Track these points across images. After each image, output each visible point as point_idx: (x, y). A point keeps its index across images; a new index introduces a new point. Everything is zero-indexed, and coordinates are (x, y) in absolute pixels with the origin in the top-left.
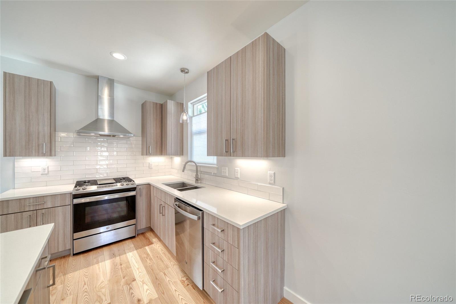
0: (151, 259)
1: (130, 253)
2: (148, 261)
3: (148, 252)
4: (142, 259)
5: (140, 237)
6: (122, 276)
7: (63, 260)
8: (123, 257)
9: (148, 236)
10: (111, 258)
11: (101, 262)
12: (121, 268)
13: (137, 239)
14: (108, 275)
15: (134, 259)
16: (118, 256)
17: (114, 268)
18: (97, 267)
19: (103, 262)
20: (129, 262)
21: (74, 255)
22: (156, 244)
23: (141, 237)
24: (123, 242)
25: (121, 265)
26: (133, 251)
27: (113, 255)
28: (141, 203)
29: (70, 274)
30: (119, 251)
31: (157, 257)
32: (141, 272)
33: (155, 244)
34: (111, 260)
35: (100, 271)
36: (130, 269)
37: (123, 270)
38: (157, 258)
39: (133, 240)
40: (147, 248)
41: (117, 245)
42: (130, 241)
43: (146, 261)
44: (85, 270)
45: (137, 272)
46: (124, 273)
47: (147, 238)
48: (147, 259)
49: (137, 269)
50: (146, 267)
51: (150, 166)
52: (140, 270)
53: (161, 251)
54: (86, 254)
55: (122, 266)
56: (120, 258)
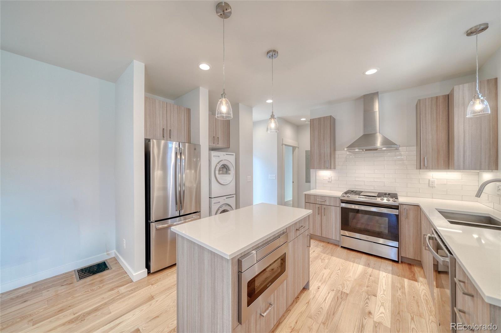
0: (404, 293)
1: (384, 273)
2: (399, 293)
3: (404, 284)
4: (393, 287)
5: (404, 266)
6: (366, 284)
7: (334, 247)
8: (376, 272)
9: (415, 270)
10: (365, 265)
11: (356, 263)
12: (369, 278)
13: (400, 266)
14: (357, 276)
15: (386, 280)
16: (371, 268)
17: (364, 274)
18: (352, 265)
19: (358, 264)
20: (378, 279)
21: (342, 247)
22: (421, 285)
23: (406, 267)
24: (383, 260)
25: (370, 276)
26: (388, 273)
27: (368, 264)
28: (406, 226)
29: (335, 258)
30: (374, 264)
31: (414, 297)
32: (385, 295)
33: (419, 283)
34: (364, 267)
35: (352, 269)
36: (376, 285)
37: (370, 281)
38: (412, 298)
39: (395, 264)
40: (406, 281)
41: (375, 259)
42: (391, 263)
43: (398, 291)
44: (343, 261)
45: (381, 292)
46: (369, 283)
47: (413, 272)
48: (398, 290)
49: (384, 290)
50: (393, 296)
51: (430, 183)
52: (385, 293)
53: (423, 296)
54: (349, 251)
55: (371, 278)
56: (372, 271)
